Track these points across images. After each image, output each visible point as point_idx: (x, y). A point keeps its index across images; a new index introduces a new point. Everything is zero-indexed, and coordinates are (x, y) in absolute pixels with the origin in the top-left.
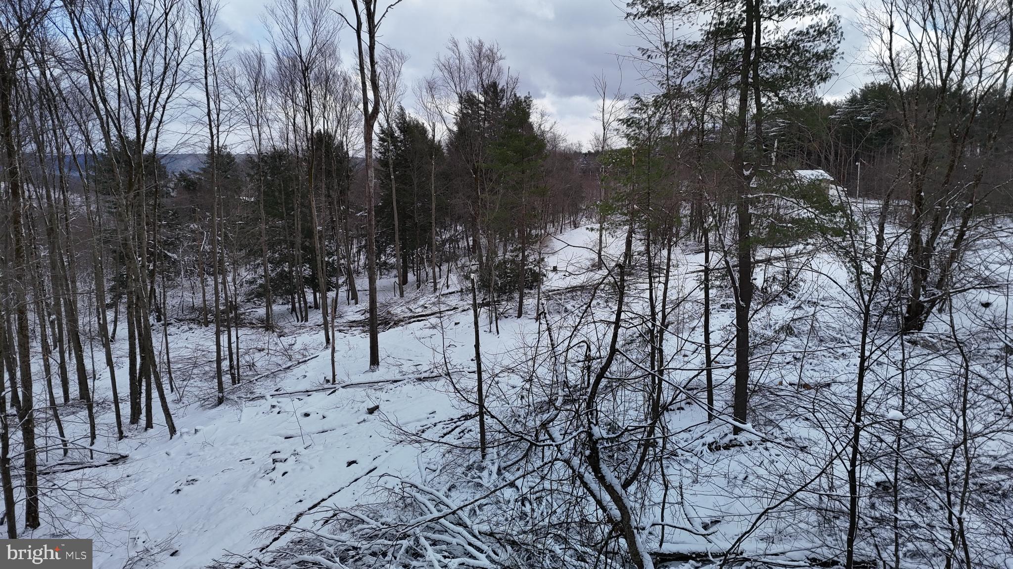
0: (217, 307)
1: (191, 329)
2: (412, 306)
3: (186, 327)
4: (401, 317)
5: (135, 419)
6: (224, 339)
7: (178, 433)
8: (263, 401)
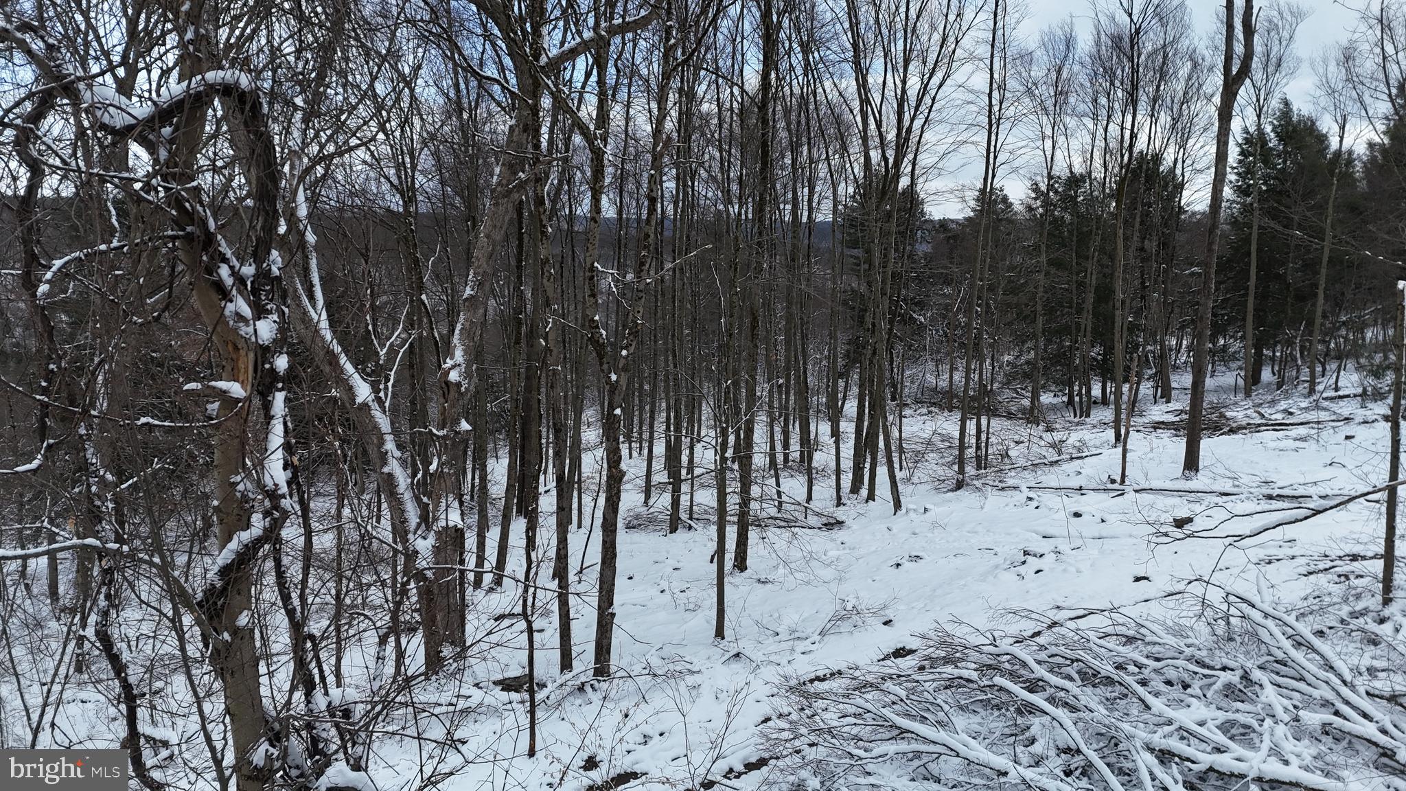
0: (966, 391)
1: (930, 412)
2: (1266, 411)
3: (924, 410)
4: (1244, 423)
5: (855, 489)
6: (971, 426)
7: (904, 510)
8: (1017, 493)
